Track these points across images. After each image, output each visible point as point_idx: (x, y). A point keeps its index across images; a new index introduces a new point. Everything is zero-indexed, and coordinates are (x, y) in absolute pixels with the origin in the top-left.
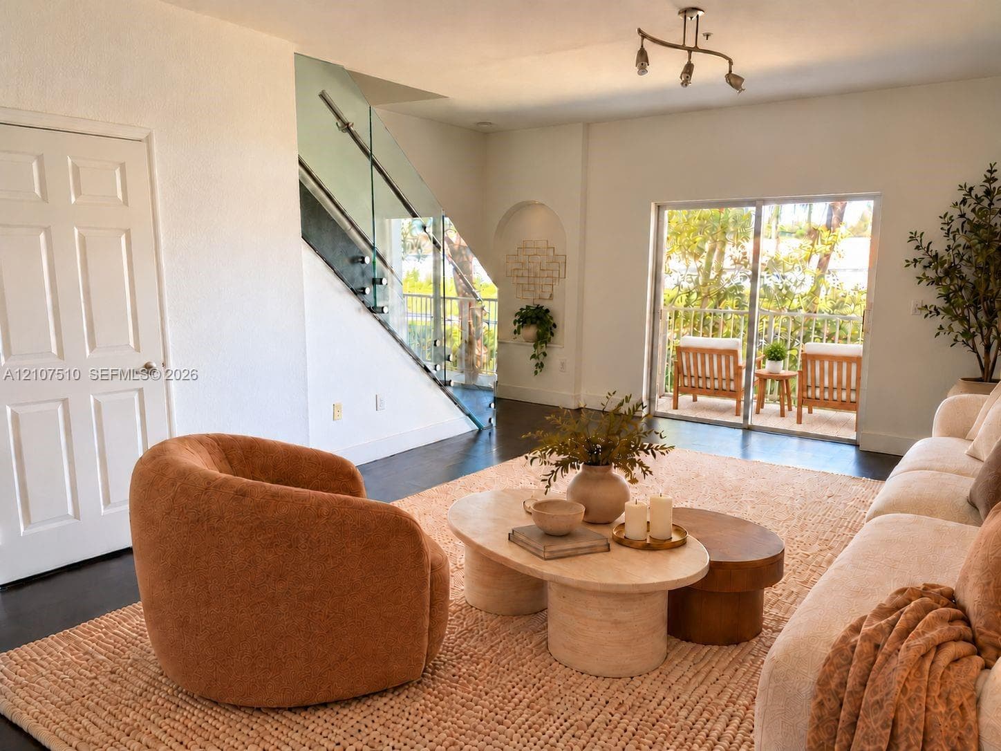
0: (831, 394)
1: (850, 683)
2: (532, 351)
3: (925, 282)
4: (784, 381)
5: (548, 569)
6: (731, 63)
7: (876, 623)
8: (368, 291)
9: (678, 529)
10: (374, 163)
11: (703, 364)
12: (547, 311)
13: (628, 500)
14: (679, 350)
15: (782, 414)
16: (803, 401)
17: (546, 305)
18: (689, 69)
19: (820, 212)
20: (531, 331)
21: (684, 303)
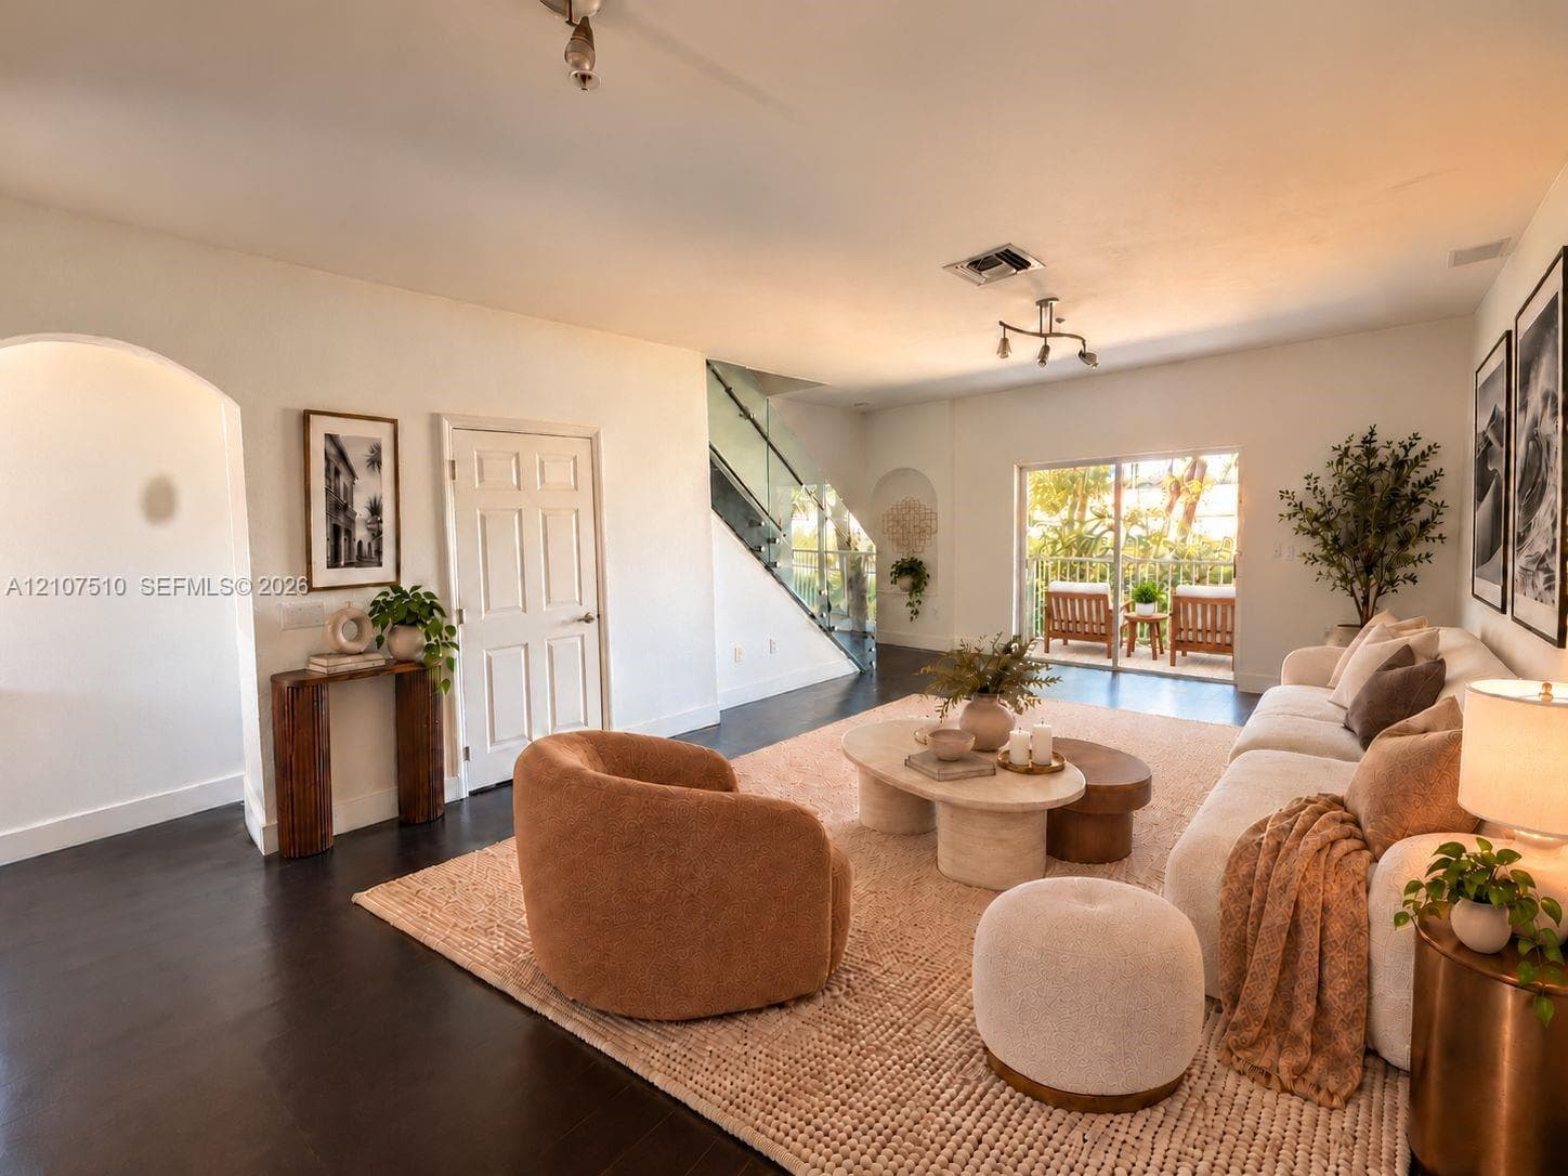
0: (1205, 637)
1: (1258, 873)
2: (907, 599)
3: (1301, 533)
4: (1154, 624)
5: (936, 790)
6: (1084, 341)
7: (1278, 824)
8: (763, 549)
9: (1056, 756)
10: (769, 444)
11: (1073, 609)
12: (921, 563)
13: (1013, 729)
14: (1049, 595)
15: (1155, 658)
16: (1178, 644)
17: (920, 557)
18: (1046, 349)
19: (1181, 467)
20: (907, 581)
21: (1050, 552)
